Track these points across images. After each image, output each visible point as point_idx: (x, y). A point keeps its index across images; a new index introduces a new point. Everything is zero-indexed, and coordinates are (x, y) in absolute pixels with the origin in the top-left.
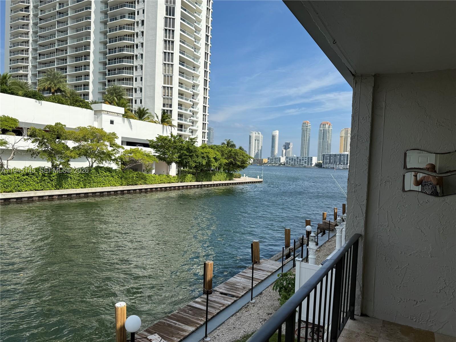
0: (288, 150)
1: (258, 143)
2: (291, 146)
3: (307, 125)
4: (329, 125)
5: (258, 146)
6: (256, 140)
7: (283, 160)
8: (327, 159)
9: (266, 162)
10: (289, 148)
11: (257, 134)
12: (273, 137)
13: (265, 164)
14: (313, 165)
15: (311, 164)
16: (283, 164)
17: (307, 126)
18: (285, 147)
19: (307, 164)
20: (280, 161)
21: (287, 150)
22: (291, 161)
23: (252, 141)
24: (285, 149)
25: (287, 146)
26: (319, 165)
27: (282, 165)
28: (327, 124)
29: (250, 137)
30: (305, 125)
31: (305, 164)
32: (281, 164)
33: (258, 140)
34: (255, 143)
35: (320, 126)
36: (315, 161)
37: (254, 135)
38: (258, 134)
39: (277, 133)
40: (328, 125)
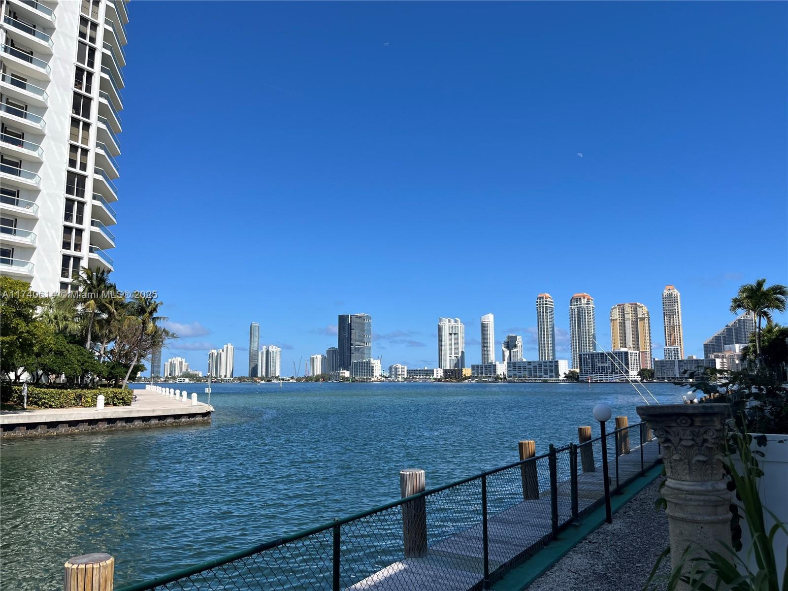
2: (519, 342)
3: (546, 301)
7: (502, 369)
8: (586, 364)
9: (469, 375)
10: (516, 346)
11: (453, 323)
12: (484, 327)
13: (466, 378)
14: (561, 378)
16: (502, 377)
17: (546, 304)
18: (508, 344)
19: (548, 376)
20: (495, 372)
21: (512, 351)
23: (443, 337)
24: (508, 347)
26: (571, 377)
28: (584, 298)
29: (440, 328)
30: (543, 301)
32: (497, 378)
33: (455, 334)
34: (450, 340)
35: (571, 303)
36: (564, 367)
37: (447, 324)
38: (456, 321)
39: (490, 319)
40: (586, 300)
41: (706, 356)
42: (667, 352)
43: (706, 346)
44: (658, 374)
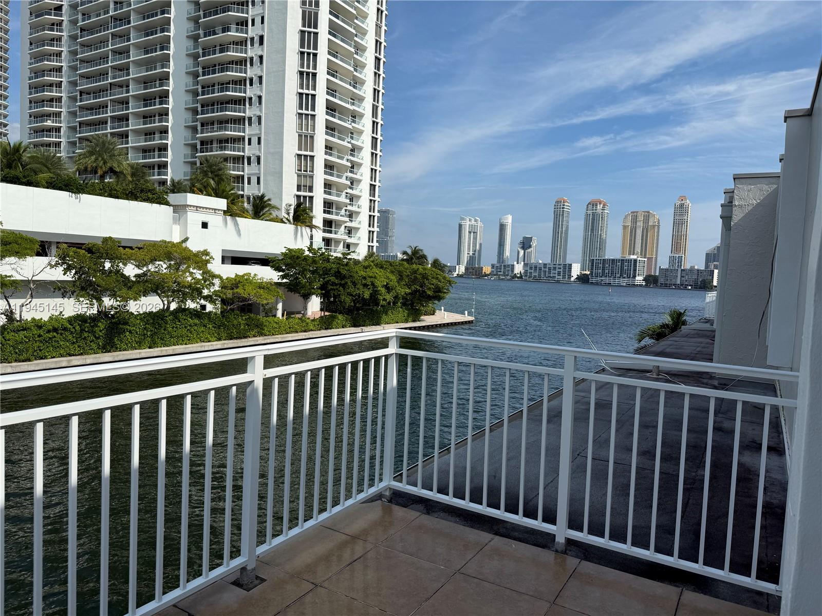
0: (529, 250)
1: (475, 238)
2: (534, 244)
3: (564, 205)
4: (604, 205)
5: (475, 245)
6: (470, 232)
7: (519, 269)
8: (597, 268)
9: (488, 273)
10: (530, 247)
11: (473, 222)
12: (502, 228)
13: (486, 275)
14: (572, 279)
15: (570, 276)
16: (519, 276)
17: (563, 208)
18: (524, 245)
19: (561, 277)
20: (513, 271)
21: (527, 251)
22: (532, 271)
23: (463, 235)
24: (523, 248)
25: (526, 244)
26: (583, 279)
27: (518, 278)
28: (600, 204)
29: (460, 226)
30: (560, 205)
31: (559, 277)
32: (515, 276)
33: (474, 233)
34: (470, 238)
35: (587, 208)
36: (576, 271)
37: (468, 223)
38: (476, 221)
39: (509, 220)
40: (602, 206)
41: (707, 266)
42: (672, 260)
43: (707, 255)
44: (661, 280)
